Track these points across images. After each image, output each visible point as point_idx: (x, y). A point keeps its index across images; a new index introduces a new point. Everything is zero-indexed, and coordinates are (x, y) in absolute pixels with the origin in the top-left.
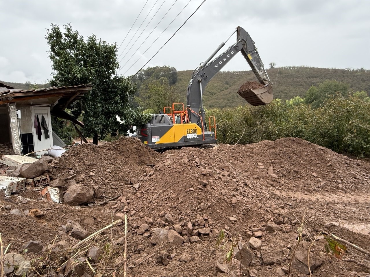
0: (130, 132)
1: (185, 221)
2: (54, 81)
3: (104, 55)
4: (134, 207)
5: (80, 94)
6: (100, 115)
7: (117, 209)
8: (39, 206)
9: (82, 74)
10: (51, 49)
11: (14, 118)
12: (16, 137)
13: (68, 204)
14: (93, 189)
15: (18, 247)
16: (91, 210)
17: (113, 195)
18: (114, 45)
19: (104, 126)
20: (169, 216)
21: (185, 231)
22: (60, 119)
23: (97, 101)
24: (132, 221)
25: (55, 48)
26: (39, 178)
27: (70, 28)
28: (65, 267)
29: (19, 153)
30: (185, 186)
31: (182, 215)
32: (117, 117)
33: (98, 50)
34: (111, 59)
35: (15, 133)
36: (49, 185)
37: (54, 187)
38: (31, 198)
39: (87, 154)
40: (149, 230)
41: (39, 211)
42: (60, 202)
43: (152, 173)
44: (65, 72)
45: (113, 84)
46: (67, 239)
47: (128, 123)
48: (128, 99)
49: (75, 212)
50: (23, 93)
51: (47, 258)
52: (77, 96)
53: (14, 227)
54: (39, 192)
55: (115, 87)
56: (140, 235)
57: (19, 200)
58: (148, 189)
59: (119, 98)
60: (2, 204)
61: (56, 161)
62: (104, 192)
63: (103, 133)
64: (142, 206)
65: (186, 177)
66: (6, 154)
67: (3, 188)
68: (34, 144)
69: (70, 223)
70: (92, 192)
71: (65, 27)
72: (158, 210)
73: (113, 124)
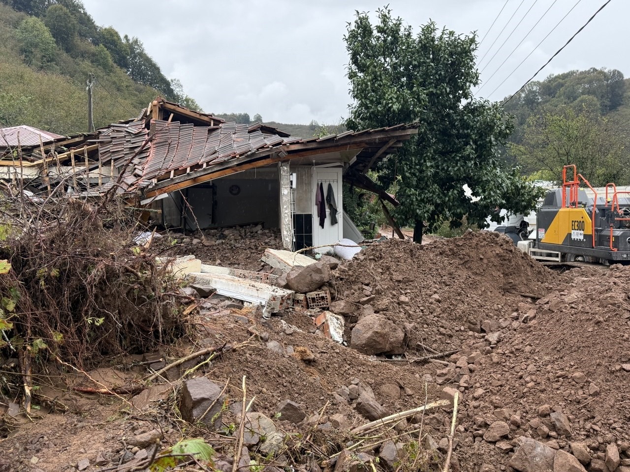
0: (492, 220)
1: (600, 440)
2: (352, 120)
3: (448, 61)
4: (483, 382)
5: (395, 143)
6: (429, 183)
7: (446, 377)
8: (309, 343)
9: (402, 102)
10: (352, 59)
11: (286, 186)
12: (286, 220)
13: (356, 349)
14: (404, 328)
15: (270, 406)
16: (395, 368)
17: (441, 348)
18: (471, 36)
19: (437, 206)
20: (561, 417)
21: (600, 462)
22: (359, 190)
23: (427, 156)
24: (475, 410)
25: (358, 57)
26: (313, 294)
27: (387, 14)
28: (336, 462)
29: (290, 247)
30: (610, 357)
31: (594, 424)
32: (465, 187)
33: (436, 50)
34: (463, 66)
35: (286, 213)
36: (328, 309)
37: (335, 314)
38: (299, 327)
39: (398, 259)
40: (510, 437)
41: (308, 352)
42: (345, 343)
43: (532, 315)
44: (372, 102)
45: (461, 120)
46: (348, 412)
47: (489, 201)
48: (492, 150)
49: (367, 366)
50: (303, 143)
51: (309, 437)
52: (390, 148)
53: (269, 371)
54: (313, 318)
55: (466, 126)
56: (490, 442)
57: (281, 327)
58: (517, 349)
59: (473, 149)
60: (257, 330)
61: (343, 267)
62: (424, 339)
63: (434, 219)
64: (500, 383)
65: (615, 337)
66: (271, 247)
67: (261, 303)
68: (313, 234)
69: (357, 384)
70: (401, 335)
71: (378, 14)
72: (536, 398)
73: (456, 203)
